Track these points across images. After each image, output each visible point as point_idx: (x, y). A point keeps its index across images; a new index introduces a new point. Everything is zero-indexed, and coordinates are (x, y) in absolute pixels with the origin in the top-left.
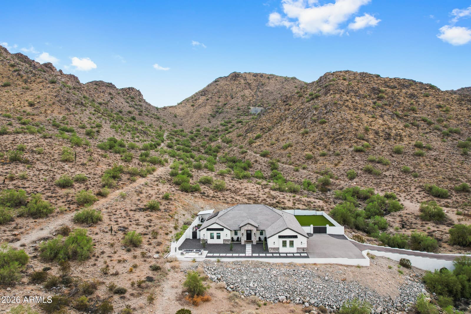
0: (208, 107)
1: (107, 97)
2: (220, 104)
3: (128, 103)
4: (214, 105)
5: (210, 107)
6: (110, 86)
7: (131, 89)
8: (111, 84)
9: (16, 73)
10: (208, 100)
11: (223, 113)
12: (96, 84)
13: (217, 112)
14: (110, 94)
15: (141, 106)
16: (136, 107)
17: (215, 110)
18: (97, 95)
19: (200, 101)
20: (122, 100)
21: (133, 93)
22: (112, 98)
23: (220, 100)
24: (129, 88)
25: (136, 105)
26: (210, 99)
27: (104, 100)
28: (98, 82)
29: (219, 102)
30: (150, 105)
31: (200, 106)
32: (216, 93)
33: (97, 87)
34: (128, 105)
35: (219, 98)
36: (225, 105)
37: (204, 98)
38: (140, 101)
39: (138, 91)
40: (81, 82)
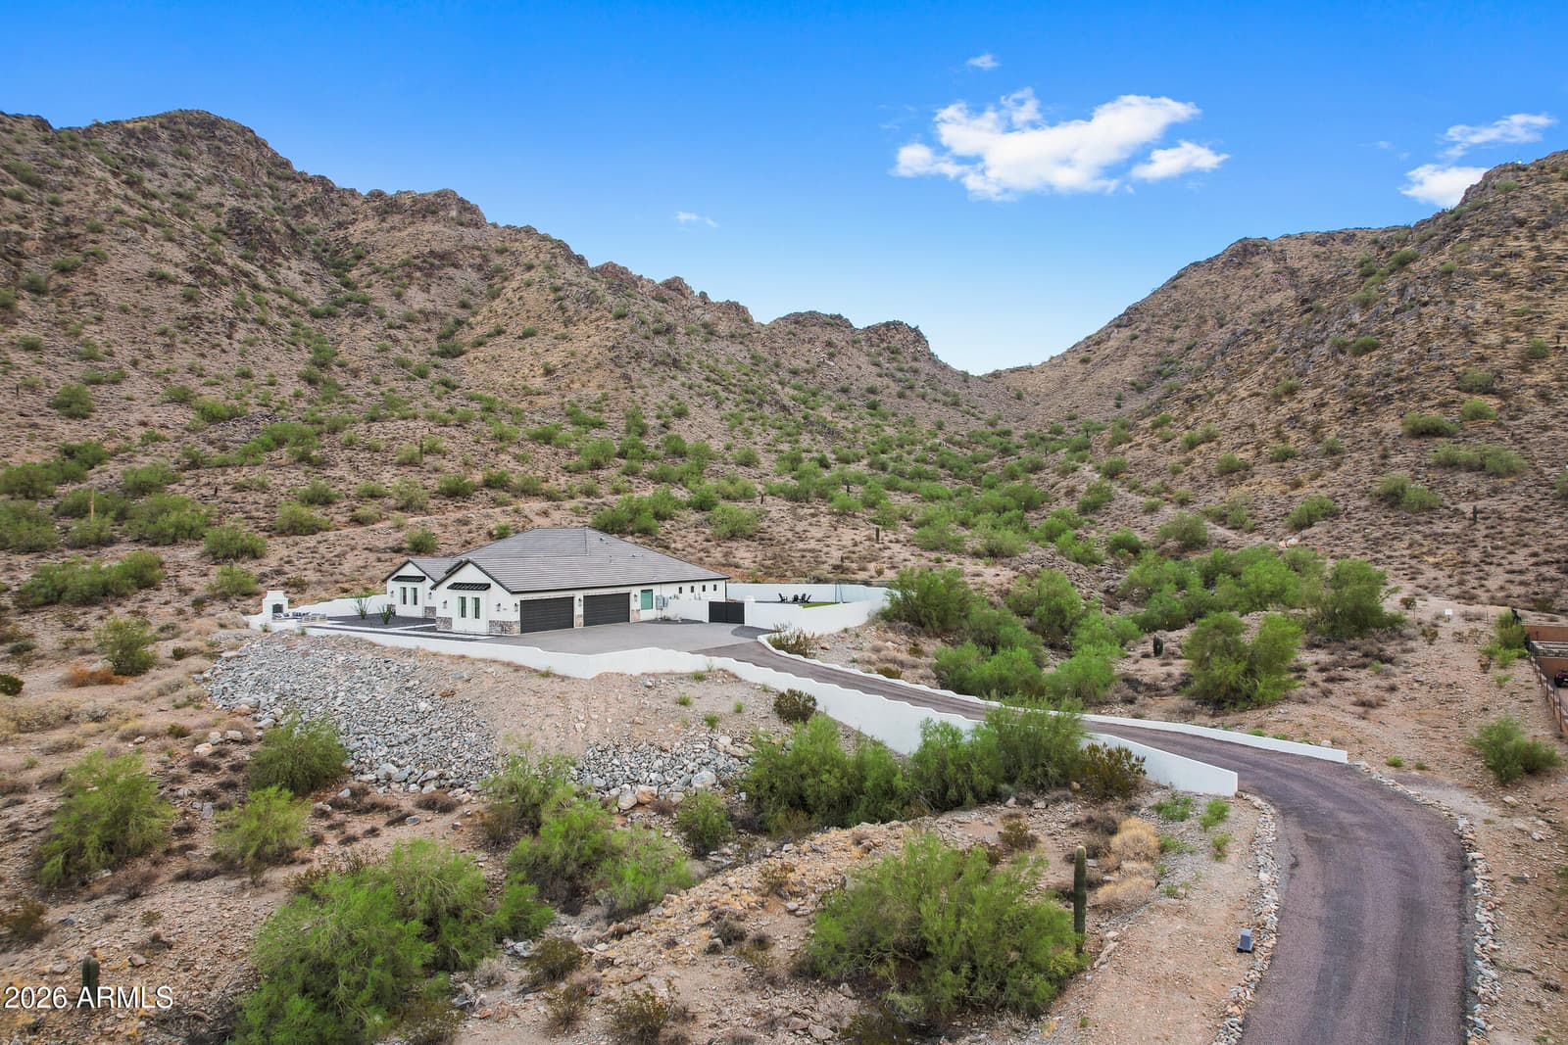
0: (1130, 362)
1: (819, 352)
2: (1174, 348)
3: (877, 365)
4: (1152, 352)
5: (1136, 360)
6: (838, 322)
7: (894, 326)
8: (839, 317)
9: (555, 306)
10: (1136, 337)
11: (1176, 375)
12: (797, 322)
13: (1159, 373)
14: (829, 344)
15: (916, 371)
16: (899, 375)
17: (1151, 369)
18: (790, 351)
19: (1110, 343)
20: (863, 360)
21: (898, 336)
22: (831, 356)
23: (1178, 335)
24: (887, 325)
25: (901, 370)
26: (1144, 336)
27: (808, 362)
28: (802, 315)
29: (1171, 341)
30: (945, 367)
31: (1106, 361)
32: (1167, 315)
33: (798, 329)
34: (875, 370)
35: (1176, 328)
36: (1189, 348)
37: (1126, 333)
38: (915, 359)
39: (916, 330)
40: (756, 319)
